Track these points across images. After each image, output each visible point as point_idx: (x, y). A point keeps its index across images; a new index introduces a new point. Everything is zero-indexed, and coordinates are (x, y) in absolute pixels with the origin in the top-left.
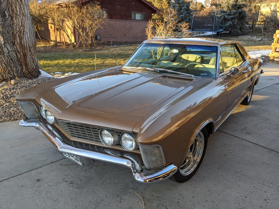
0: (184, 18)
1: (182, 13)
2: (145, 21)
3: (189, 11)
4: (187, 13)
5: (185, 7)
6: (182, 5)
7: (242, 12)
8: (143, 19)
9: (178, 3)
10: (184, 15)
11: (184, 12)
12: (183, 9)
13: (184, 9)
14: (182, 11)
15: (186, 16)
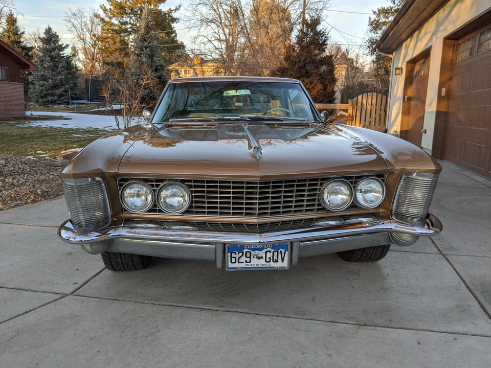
0: (64, 82)
1: (59, 73)
2: (10, 82)
3: (70, 70)
4: (69, 74)
5: (64, 64)
6: (57, 60)
7: (162, 76)
8: (4, 78)
9: (49, 56)
10: (64, 77)
11: (62, 71)
12: (60, 65)
13: (63, 67)
14: (59, 70)
15: (68, 78)
